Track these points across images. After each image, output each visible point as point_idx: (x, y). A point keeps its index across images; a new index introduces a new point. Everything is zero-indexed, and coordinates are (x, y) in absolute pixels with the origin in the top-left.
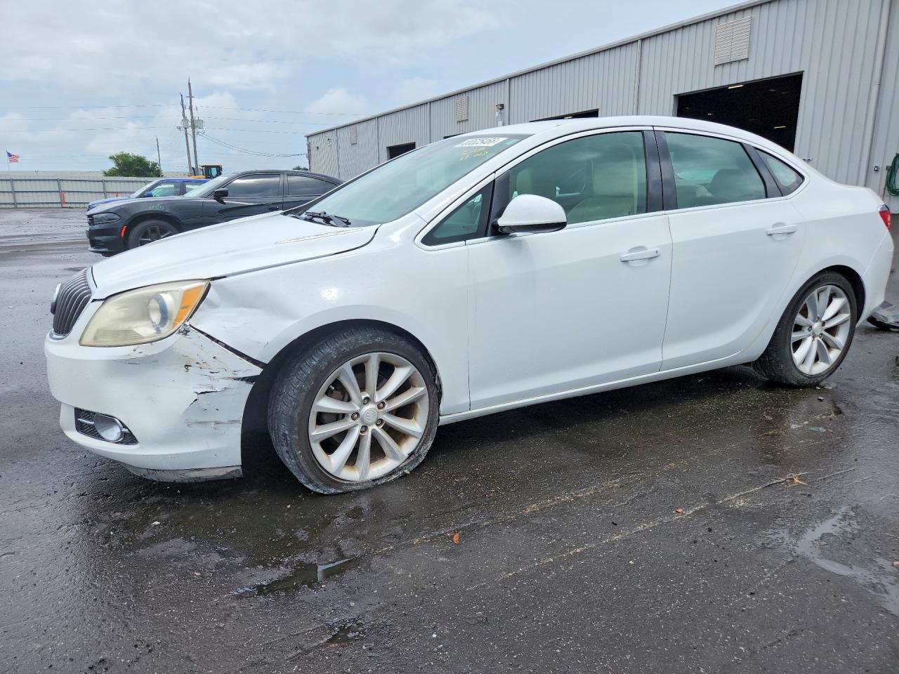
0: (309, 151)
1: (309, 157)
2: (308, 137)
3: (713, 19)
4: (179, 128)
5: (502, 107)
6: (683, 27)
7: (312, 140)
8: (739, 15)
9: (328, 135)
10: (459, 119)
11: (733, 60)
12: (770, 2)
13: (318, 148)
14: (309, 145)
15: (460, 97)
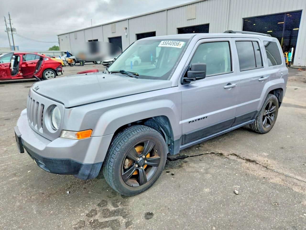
0: (59, 41)
1: (59, 43)
2: (58, 36)
3: (186, 5)
4: (6, 31)
5: (126, 28)
6: (178, 7)
7: (59, 37)
8: (193, 5)
9: (66, 35)
10: (113, 32)
11: (192, 18)
12: (205, 1)
13: (62, 40)
14: (59, 39)
15: (112, 24)
